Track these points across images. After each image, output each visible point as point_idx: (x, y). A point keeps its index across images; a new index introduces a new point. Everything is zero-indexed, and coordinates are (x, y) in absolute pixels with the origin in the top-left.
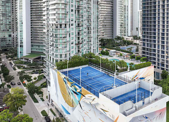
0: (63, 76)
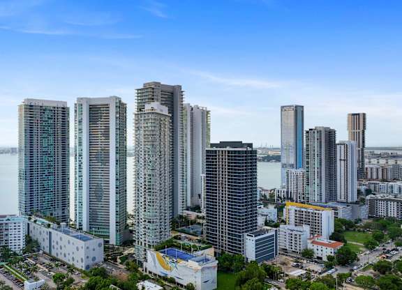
0: (162, 254)
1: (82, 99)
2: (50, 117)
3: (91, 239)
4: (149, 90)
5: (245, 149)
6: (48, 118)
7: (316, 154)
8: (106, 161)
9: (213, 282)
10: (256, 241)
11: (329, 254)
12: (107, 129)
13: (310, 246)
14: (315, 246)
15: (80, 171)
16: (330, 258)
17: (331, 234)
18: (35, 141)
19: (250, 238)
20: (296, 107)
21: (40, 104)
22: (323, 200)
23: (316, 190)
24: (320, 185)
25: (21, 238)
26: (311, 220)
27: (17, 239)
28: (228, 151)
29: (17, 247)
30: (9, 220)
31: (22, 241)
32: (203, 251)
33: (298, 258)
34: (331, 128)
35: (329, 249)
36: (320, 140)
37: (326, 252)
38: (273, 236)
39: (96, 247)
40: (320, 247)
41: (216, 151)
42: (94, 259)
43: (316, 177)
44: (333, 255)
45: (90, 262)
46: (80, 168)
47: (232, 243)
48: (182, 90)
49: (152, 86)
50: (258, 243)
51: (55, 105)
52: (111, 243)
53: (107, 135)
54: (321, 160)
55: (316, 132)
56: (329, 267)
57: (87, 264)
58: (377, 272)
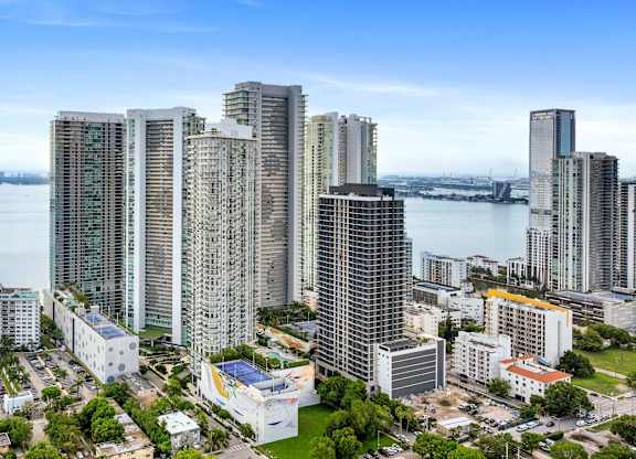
0: (218, 370)
1: (134, 111)
2: (96, 138)
3: (121, 335)
4: (241, 95)
5: (379, 199)
6: (95, 141)
7: (571, 202)
8: (168, 211)
9: (289, 425)
10: (394, 359)
11: (536, 393)
12: (171, 158)
13: (505, 375)
14: (514, 375)
15: (131, 225)
16: (535, 400)
17: (562, 355)
18: (72, 175)
19: (383, 352)
20: (558, 112)
21: (81, 119)
22: (586, 287)
23: (570, 268)
24: (578, 259)
25: (33, 325)
26: (526, 327)
27: (27, 325)
28: (350, 201)
29: (27, 338)
30: (16, 296)
31: (34, 329)
32: (290, 370)
33: (479, 395)
34: (609, 154)
35: (536, 383)
36: (579, 176)
37: (531, 389)
38: (434, 351)
39: (126, 348)
40: (520, 379)
41: (333, 200)
42: (122, 367)
43: (570, 244)
44: (542, 395)
45: (115, 372)
46: (130, 221)
47: (354, 358)
48: (303, 93)
49: (247, 89)
50: (396, 363)
51: (106, 121)
52: (174, 341)
53: (170, 169)
54: (580, 214)
55: (571, 161)
56: (528, 416)
57: (109, 375)
58: (617, 436)
